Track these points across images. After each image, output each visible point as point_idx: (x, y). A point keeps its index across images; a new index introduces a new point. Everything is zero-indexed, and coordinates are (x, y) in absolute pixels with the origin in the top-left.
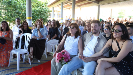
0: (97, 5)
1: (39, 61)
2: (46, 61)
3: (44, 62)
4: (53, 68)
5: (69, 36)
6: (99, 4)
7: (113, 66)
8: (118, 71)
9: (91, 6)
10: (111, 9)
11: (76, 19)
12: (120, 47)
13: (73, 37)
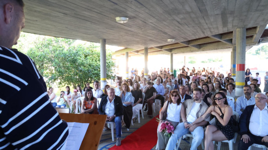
0: (170, 53)
1: (128, 130)
2: (135, 130)
3: (133, 130)
4: (160, 136)
5: (171, 103)
6: (172, 52)
7: (218, 130)
8: (224, 134)
9: (162, 54)
10: (185, 57)
11: (150, 74)
12: (223, 112)
13: (176, 105)
